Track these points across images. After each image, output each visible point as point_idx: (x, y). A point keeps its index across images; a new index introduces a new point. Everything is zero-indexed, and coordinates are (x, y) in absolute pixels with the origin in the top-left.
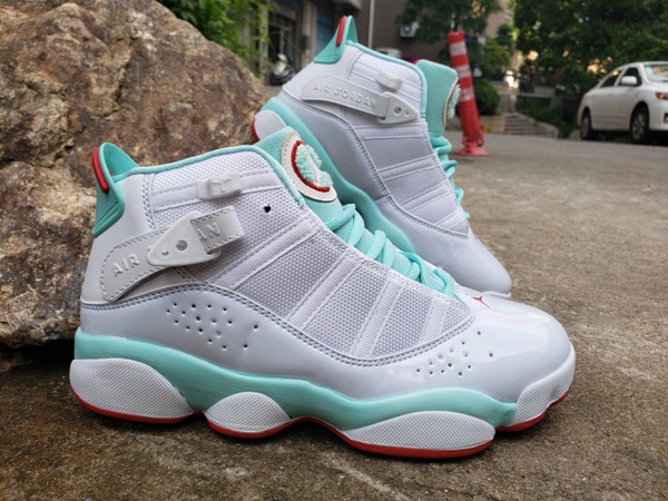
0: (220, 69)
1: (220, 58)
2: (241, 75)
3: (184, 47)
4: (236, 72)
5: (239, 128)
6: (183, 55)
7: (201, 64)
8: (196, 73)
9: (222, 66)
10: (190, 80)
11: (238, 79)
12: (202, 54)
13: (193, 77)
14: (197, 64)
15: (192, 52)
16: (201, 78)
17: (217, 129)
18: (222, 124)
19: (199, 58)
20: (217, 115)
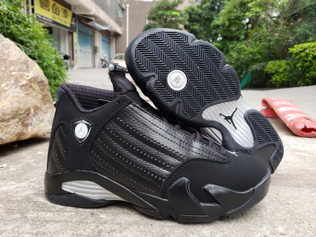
0: (19, 65)
1: (21, 61)
2: (28, 67)
3: (9, 57)
4: (26, 66)
5: (14, 87)
6: (6, 60)
7: (13, 63)
8: (8, 67)
9: (21, 64)
10: (4, 69)
11: (25, 68)
12: (15, 59)
13: (6, 68)
14: (11, 63)
15: (12, 58)
16: (10, 68)
17: (4, 87)
18: (7, 85)
19: (13, 61)
20: (7, 82)
